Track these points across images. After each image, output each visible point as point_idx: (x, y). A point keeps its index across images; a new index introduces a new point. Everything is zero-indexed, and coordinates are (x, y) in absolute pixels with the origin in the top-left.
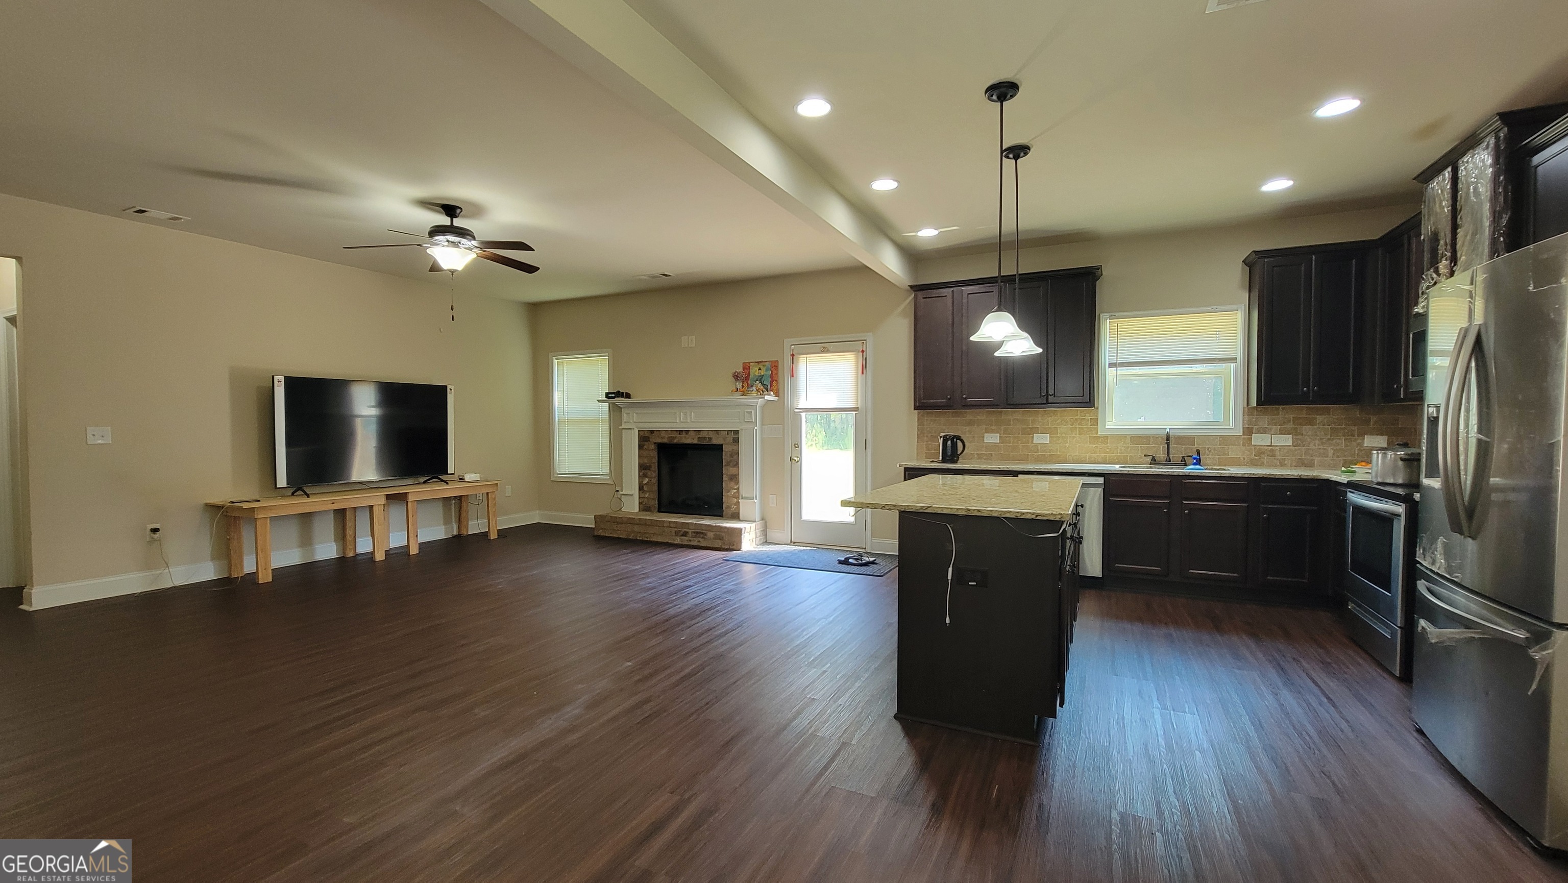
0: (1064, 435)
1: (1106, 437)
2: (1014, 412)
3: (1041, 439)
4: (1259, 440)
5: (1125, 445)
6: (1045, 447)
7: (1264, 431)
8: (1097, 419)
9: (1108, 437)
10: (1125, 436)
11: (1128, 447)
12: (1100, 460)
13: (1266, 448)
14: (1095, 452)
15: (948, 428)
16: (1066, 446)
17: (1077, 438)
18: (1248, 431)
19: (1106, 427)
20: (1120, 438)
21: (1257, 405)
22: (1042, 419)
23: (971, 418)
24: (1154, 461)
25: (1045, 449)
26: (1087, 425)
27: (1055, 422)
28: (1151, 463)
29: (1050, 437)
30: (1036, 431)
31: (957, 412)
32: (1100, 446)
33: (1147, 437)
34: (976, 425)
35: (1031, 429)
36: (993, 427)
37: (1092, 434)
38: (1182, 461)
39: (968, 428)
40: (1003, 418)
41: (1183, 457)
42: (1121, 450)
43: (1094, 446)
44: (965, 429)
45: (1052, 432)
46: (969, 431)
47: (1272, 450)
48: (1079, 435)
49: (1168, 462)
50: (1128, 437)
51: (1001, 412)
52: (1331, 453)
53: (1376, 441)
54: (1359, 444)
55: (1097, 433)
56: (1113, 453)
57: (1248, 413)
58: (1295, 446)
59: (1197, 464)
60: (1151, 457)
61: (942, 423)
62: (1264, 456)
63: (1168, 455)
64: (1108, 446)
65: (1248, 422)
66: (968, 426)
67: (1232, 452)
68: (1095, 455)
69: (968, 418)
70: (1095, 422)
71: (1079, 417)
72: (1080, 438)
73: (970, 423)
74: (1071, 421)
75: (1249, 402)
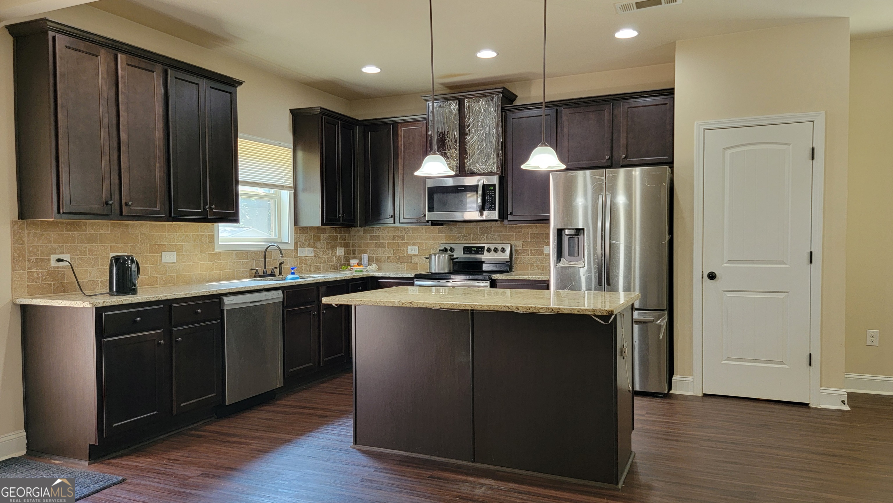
0: (188, 253)
1: (220, 254)
2: (142, 225)
3: (169, 257)
4: (302, 252)
5: (232, 261)
7: (302, 245)
8: (214, 235)
10: (232, 252)
11: (235, 262)
12: (217, 277)
13: (304, 258)
14: (213, 270)
15: (61, 247)
16: (190, 264)
17: (199, 255)
18: (296, 246)
19: (220, 243)
20: (229, 253)
21: (322, 225)
22: (169, 235)
23: (93, 232)
24: (256, 275)
25: (173, 269)
26: (206, 241)
27: (180, 239)
29: (177, 255)
30: (163, 248)
31: (71, 224)
32: (216, 263)
33: (246, 252)
34: (99, 242)
35: (159, 246)
36: (120, 245)
37: (210, 250)
38: (271, 272)
39: (88, 246)
40: (130, 233)
41: (273, 269)
42: (230, 265)
43: (212, 263)
44: (85, 247)
45: (177, 249)
46: (90, 250)
47: (306, 260)
48: (200, 252)
49: (264, 275)
50: (234, 253)
51: (127, 225)
52: (326, 259)
53: (340, 251)
54: (336, 253)
55: (214, 249)
56: (225, 270)
57: (296, 232)
58: (315, 256)
59: (293, 273)
60: (255, 270)
61: (52, 239)
62: (303, 265)
63: (265, 268)
64: (221, 263)
65: (296, 239)
66: (89, 243)
67: (290, 262)
68: (212, 273)
69: (87, 232)
70: (212, 238)
71: (199, 233)
72: (201, 255)
73: (91, 240)
74: (193, 237)
75: (296, 222)
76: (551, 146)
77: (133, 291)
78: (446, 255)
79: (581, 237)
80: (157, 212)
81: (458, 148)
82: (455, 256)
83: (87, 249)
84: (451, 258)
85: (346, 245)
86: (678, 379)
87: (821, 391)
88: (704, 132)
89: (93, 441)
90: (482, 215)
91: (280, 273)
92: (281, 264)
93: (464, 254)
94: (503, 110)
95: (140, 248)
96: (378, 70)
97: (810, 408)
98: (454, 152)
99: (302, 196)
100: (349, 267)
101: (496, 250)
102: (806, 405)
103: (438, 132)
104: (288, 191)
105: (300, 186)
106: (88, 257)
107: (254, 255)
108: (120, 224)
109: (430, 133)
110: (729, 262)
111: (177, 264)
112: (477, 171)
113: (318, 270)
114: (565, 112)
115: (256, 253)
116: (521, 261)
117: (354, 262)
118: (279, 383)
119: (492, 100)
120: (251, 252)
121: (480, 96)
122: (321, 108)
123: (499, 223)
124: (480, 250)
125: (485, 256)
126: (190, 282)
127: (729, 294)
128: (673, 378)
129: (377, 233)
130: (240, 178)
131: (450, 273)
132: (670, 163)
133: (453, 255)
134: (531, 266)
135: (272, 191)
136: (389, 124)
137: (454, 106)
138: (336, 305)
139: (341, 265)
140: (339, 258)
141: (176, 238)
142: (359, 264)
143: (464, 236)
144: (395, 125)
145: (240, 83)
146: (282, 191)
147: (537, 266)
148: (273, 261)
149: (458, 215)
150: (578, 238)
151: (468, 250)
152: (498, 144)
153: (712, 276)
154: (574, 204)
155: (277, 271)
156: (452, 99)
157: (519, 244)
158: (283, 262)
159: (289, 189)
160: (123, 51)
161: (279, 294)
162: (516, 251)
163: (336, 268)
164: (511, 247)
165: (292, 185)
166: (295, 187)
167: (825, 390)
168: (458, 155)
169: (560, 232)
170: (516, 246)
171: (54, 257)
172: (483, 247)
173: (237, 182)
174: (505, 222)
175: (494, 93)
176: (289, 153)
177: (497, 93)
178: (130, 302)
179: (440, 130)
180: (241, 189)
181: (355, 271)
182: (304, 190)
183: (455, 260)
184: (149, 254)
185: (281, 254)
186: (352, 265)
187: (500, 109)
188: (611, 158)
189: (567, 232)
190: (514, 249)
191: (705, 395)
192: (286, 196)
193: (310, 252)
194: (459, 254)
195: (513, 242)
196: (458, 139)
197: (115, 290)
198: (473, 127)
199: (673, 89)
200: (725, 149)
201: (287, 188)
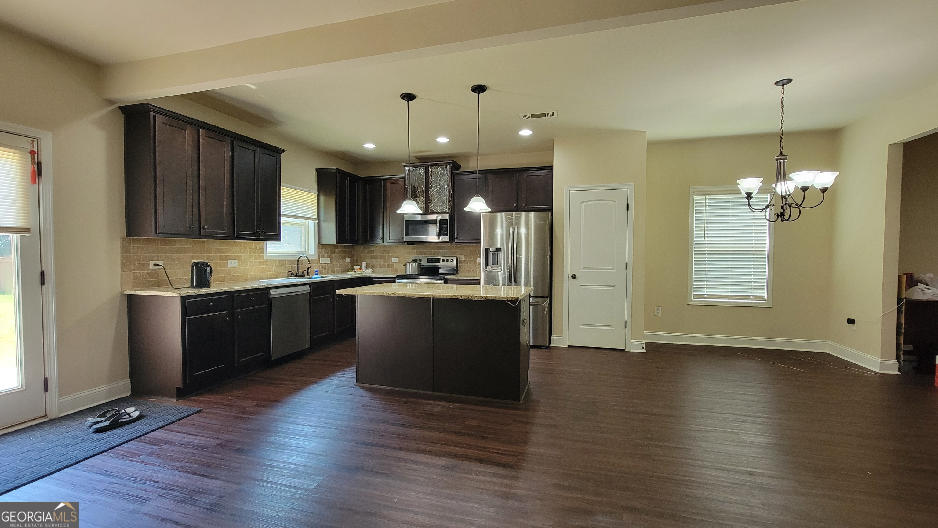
0: (246, 260)
2: (214, 242)
3: (232, 264)
4: (323, 261)
5: (276, 266)
6: (235, 270)
7: (323, 256)
8: (263, 249)
9: (268, 261)
10: (276, 260)
11: (277, 267)
12: (265, 276)
13: (324, 264)
14: (262, 272)
15: (157, 256)
16: (247, 268)
17: (253, 262)
18: (319, 256)
19: (268, 254)
20: (274, 261)
21: (336, 243)
22: (233, 249)
23: (180, 246)
24: (292, 275)
25: (235, 271)
26: (258, 253)
27: (240, 251)
28: (291, 276)
29: (238, 262)
30: (228, 257)
31: (165, 241)
32: (265, 267)
33: (285, 261)
34: (184, 253)
35: (226, 256)
36: (199, 255)
37: (261, 259)
38: (302, 274)
39: (177, 256)
40: (206, 247)
41: (303, 271)
42: (274, 269)
43: (262, 267)
45: (239, 258)
46: (178, 258)
47: (325, 266)
48: (254, 260)
49: (297, 276)
50: (277, 261)
51: (204, 242)
52: (339, 265)
53: (348, 260)
54: (345, 262)
55: (263, 258)
56: (271, 272)
57: (319, 248)
58: (331, 263)
59: (317, 274)
60: (291, 273)
61: (151, 250)
62: (323, 269)
63: (298, 271)
64: (268, 267)
65: (319, 252)
66: (177, 253)
67: (314, 267)
68: (262, 274)
69: (176, 246)
70: (262, 251)
71: (254, 247)
72: (255, 262)
73: (179, 251)
74: (249, 250)
75: (319, 242)
76: (482, 197)
77: (208, 286)
78: (417, 263)
79: (499, 253)
80: (224, 234)
81: (424, 196)
82: (422, 264)
83: (176, 257)
84: (420, 265)
85: (351, 257)
86: (555, 337)
87: (632, 342)
88: (570, 192)
89: (180, 385)
90: (439, 238)
91: (308, 274)
92: (308, 268)
93: (427, 263)
94: (452, 174)
95: (213, 257)
96: (374, 146)
97: (626, 351)
98: (422, 199)
99: (323, 224)
100: (354, 271)
101: (448, 261)
102: (624, 350)
103: (412, 186)
104: (314, 221)
105: (322, 218)
106: (176, 262)
107: (290, 262)
108: (199, 241)
109: (406, 186)
110: (583, 268)
111: (238, 268)
112: (436, 211)
113: (333, 272)
114: (489, 176)
115: (292, 261)
116: (464, 267)
117: (357, 267)
118: (308, 345)
119: (446, 168)
120: (289, 260)
121: (438, 165)
122: (336, 169)
123: (450, 244)
124: (438, 261)
125: (441, 264)
126: (247, 280)
127: (583, 287)
128: (552, 337)
129: (372, 249)
130: (282, 213)
131: (419, 275)
132: (551, 210)
133: (421, 264)
134: (469, 271)
135: (303, 221)
136: (381, 180)
137: (422, 171)
138: (345, 295)
139: (349, 269)
140: (347, 265)
141: (237, 250)
142: (360, 269)
143: (428, 251)
144: (385, 181)
145: (283, 151)
146: (310, 221)
147: (473, 270)
148: (304, 265)
149: (424, 239)
150: (498, 254)
151: (430, 260)
152: (449, 194)
153: (574, 277)
154: (495, 232)
155: (306, 273)
156: (421, 166)
157: (462, 257)
158: (310, 267)
159: (314, 220)
160: (203, 128)
161: (307, 288)
162: (460, 261)
163: (345, 271)
164: (457, 258)
165: (316, 217)
166: (319, 219)
167: (633, 341)
168: (424, 201)
169: (487, 250)
170: (460, 258)
171: (152, 263)
172: (440, 258)
173: (280, 215)
174: (453, 243)
175: (447, 163)
176: (315, 197)
177: (449, 164)
178: (206, 293)
179: (413, 185)
180: (283, 219)
181: (358, 273)
182: (325, 221)
183: (422, 267)
184: (218, 261)
185: (309, 262)
186: (356, 269)
187: (450, 173)
188: (517, 205)
189: (491, 250)
190: (458, 260)
191: (569, 346)
192: (313, 224)
193: (328, 261)
194: (424, 263)
195: (458, 256)
196: (424, 191)
197: (195, 285)
198: (434, 184)
199: (553, 166)
200: (581, 202)
201: (314, 219)
